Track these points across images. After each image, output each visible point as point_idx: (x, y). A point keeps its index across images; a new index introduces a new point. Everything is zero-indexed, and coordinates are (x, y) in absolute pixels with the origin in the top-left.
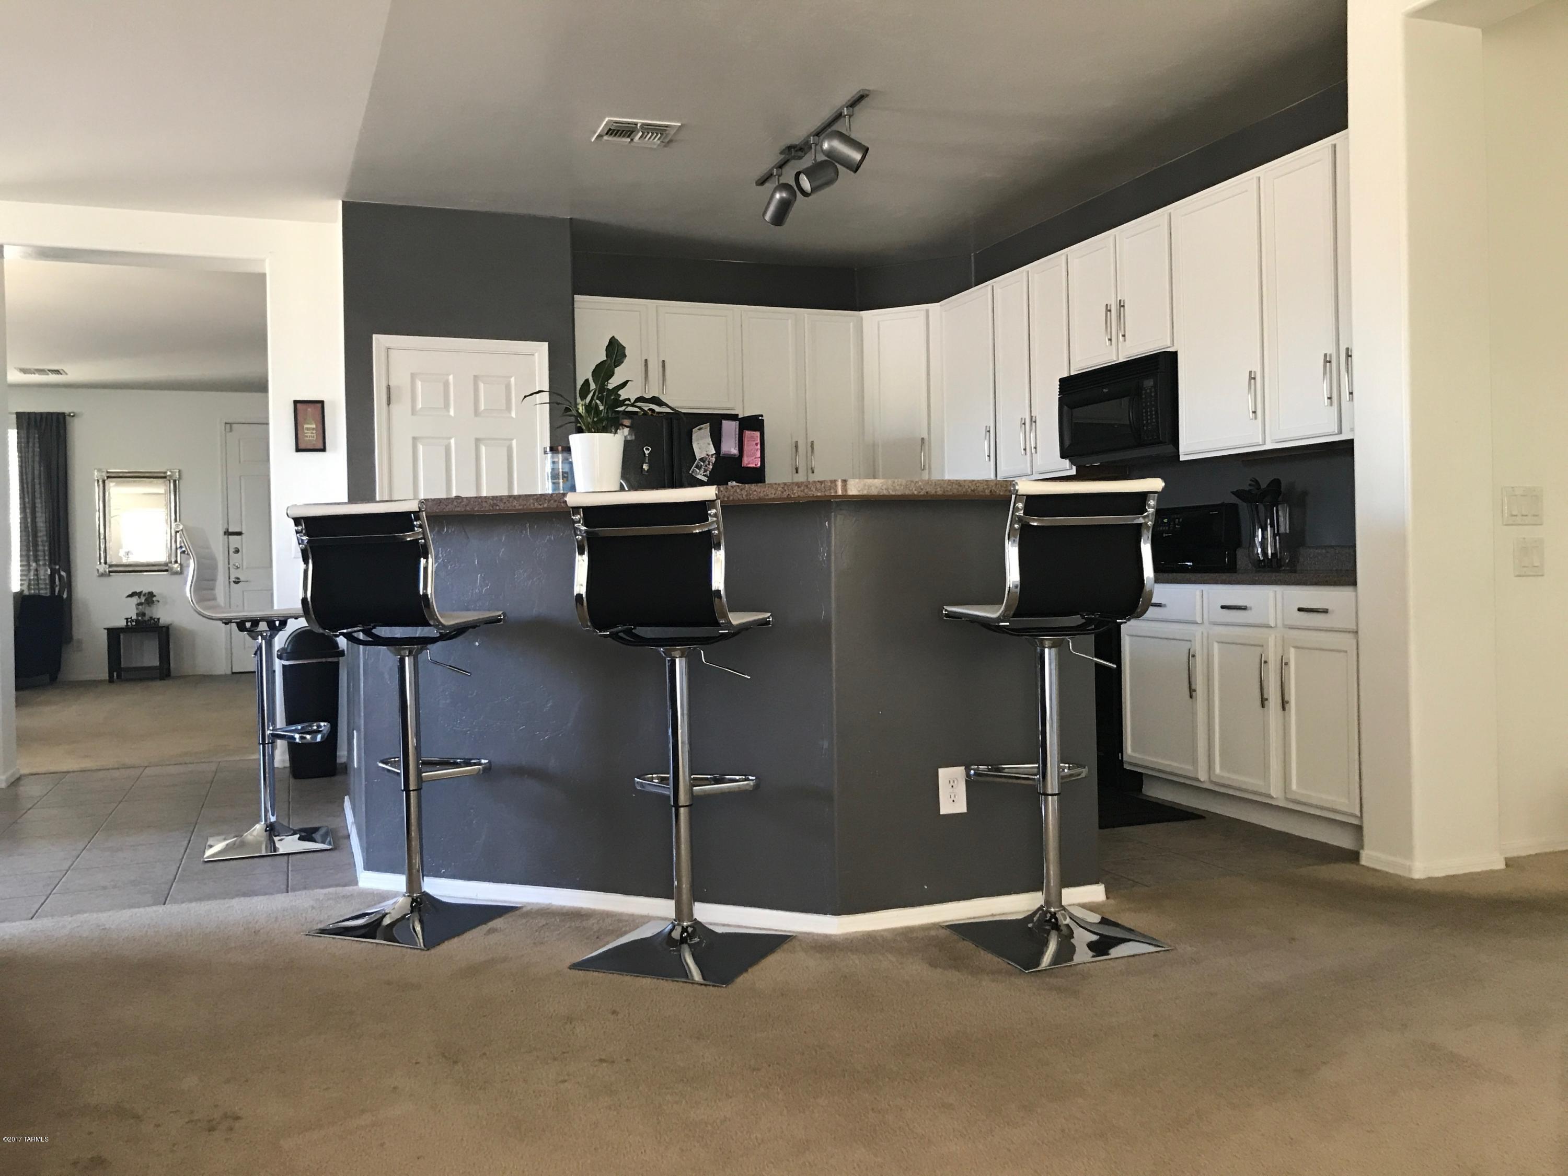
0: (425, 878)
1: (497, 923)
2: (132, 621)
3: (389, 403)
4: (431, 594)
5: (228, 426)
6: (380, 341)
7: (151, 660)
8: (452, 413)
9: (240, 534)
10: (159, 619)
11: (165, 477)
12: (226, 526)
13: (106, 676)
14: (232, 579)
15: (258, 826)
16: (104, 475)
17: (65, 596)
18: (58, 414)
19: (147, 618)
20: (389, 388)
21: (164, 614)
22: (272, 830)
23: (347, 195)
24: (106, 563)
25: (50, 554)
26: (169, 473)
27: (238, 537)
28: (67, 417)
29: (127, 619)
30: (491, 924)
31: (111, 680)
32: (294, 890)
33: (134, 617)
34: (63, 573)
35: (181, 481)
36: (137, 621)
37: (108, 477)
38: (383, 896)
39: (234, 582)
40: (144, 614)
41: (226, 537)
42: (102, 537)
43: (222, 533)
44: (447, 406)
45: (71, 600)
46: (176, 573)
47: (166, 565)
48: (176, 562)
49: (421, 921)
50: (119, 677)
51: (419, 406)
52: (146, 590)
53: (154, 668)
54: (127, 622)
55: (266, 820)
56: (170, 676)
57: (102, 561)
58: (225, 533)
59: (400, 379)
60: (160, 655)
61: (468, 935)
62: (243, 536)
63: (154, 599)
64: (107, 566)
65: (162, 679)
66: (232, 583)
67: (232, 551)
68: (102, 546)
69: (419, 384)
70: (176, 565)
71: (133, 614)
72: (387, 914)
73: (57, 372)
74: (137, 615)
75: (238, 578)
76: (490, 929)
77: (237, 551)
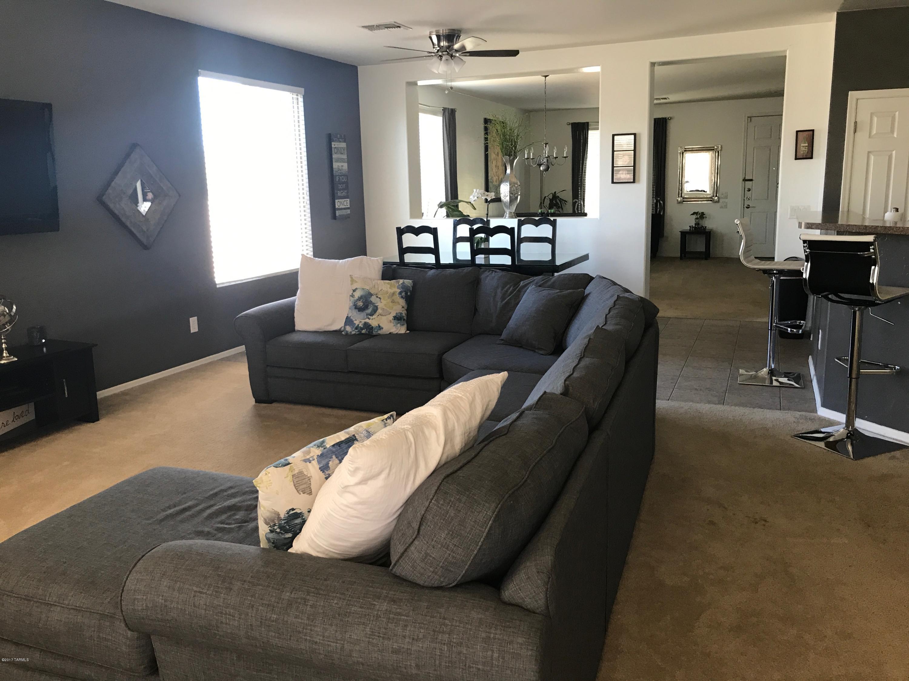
0: (857, 419)
1: (897, 453)
2: (693, 227)
3: (855, 131)
4: (876, 283)
5: (749, 119)
6: (853, 95)
7: (700, 247)
8: (895, 135)
9: (751, 180)
10: (706, 227)
11: (714, 150)
12: (744, 176)
13: (679, 255)
14: (746, 206)
15: (765, 369)
16: (683, 149)
17: (662, 214)
18: (663, 118)
19: (700, 226)
20: (856, 123)
21: (708, 224)
22: (772, 373)
23: (841, 9)
24: (681, 196)
25: (656, 193)
26: (716, 147)
27: (751, 182)
28: (667, 120)
29: (690, 226)
30: (893, 453)
31: (681, 258)
32: (784, 409)
33: (694, 226)
34: (661, 202)
35: (722, 152)
36: (695, 227)
37: (685, 151)
38: (831, 423)
39: (746, 207)
40: (698, 224)
41: (744, 182)
42: (680, 183)
43: (741, 180)
44: (892, 132)
45: (664, 215)
46: (716, 202)
47: (711, 198)
48: (716, 196)
49: (852, 444)
50: (685, 256)
51: (874, 132)
52: (700, 211)
53: (701, 253)
54: (690, 228)
55: (769, 367)
56: (709, 257)
57: (680, 196)
58: (743, 180)
59: (863, 117)
60: (706, 246)
61: (879, 457)
62: (753, 181)
63: (704, 216)
64: (682, 198)
65: (706, 259)
66: (745, 208)
67: (746, 189)
68: (680, 188)
69: (875, 119)
70: (716, 198)
71: (693, 224)
72: (833, 435)
73: (665, 99)
74: (695, 224)
75: (749, 206)
76: (891, 457)
77: (749, 190)
